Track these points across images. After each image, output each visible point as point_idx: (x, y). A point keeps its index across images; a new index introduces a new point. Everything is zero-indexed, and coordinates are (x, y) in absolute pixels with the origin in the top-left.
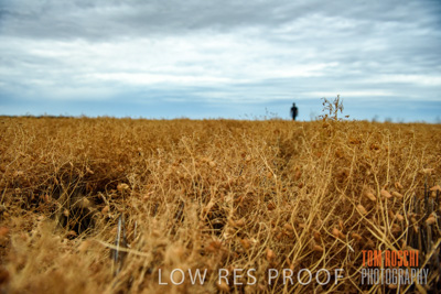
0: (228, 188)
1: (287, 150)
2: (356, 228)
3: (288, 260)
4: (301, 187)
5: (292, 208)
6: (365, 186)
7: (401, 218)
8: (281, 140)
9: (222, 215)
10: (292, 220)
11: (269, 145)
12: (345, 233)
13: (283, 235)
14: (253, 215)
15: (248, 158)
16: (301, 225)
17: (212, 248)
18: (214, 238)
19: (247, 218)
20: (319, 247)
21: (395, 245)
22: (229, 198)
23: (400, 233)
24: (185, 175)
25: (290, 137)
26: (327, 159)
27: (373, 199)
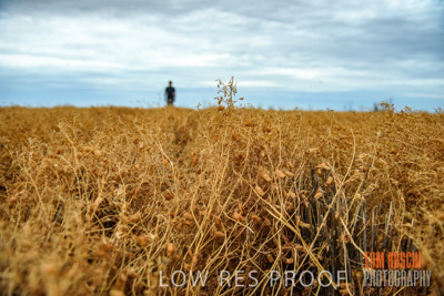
0: (119, 180)
1: (182, 137)
2: (254, 210)
3: (189, 251)
4: (199, 173)
5: (191, 196)
6: (260, 168)
7: (294, 195)
8: (176, 126)
9: (114, 211)
10: (191, 208)
11: (163, 131)
12: (244, 215)
13: (183, 225)
14: (149, 207)
15: (141, 145)
16: (201, 213)
17: (102, 253)
18: (104, 240)
19: (143, 211)
20: (220, 233)
21: (290, 222)
22: (121, 191)
23: (293, 210)
24: (65, 168)
25: (185, 123)
26: (224, 142)
27: (269, 179)
